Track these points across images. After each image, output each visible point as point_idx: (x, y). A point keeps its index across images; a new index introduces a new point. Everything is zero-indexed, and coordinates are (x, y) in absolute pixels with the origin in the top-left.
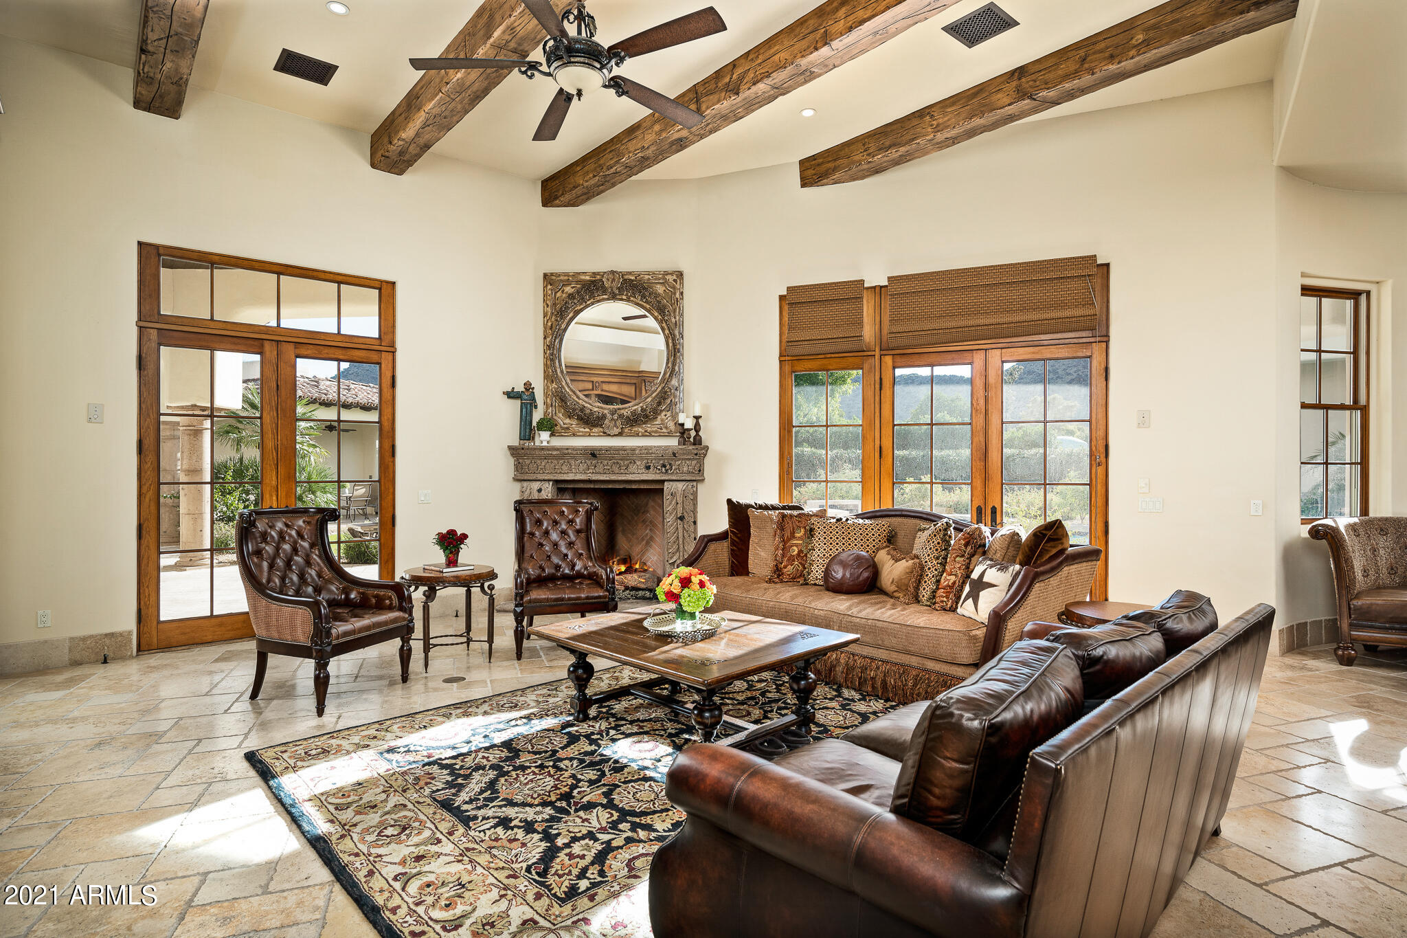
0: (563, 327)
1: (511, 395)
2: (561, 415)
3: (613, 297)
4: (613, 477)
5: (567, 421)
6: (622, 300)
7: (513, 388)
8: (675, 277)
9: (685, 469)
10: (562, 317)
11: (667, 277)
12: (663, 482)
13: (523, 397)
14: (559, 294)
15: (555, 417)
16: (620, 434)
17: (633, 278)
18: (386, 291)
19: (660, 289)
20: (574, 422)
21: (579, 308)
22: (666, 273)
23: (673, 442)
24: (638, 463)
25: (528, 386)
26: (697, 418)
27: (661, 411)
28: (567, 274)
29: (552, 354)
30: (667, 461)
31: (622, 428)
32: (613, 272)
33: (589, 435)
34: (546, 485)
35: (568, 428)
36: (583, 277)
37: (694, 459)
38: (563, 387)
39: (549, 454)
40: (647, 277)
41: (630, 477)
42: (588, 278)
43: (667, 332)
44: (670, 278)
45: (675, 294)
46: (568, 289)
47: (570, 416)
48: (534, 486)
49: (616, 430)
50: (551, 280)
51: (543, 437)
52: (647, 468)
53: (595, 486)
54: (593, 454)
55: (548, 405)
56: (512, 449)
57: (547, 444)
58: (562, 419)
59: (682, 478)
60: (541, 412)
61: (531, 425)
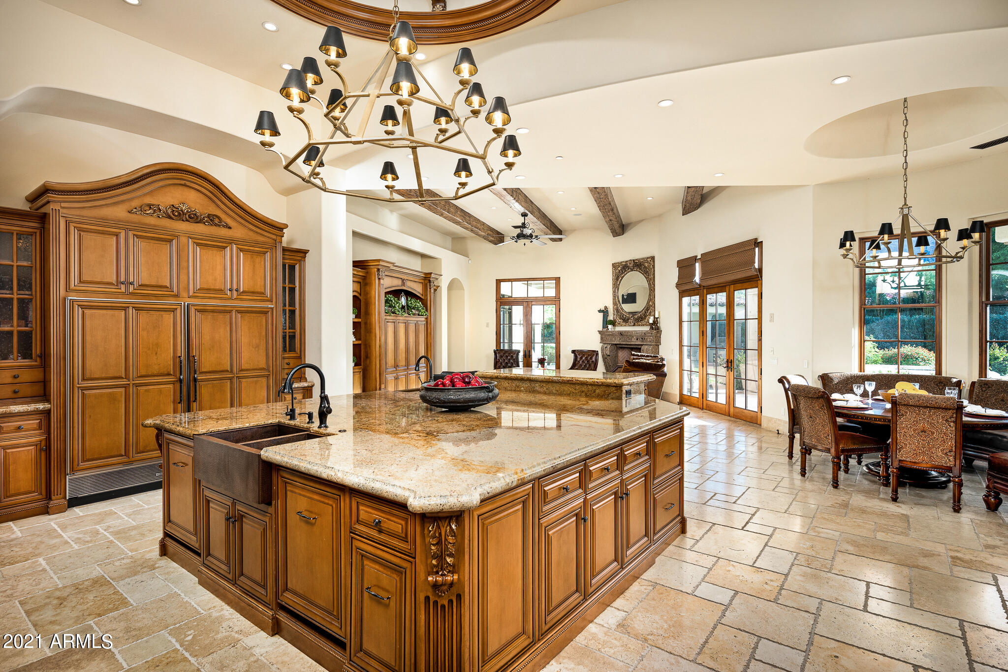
0: (618, 282)
1: (600, 311)
2: (618, 318)
3: (632, 270)
4: (628, 343)
6: (635, 271)
7: (601, 309)
9: (649, 340)
10: (617, 280)
12: (642, 345)
13: (605, 312)
14: (617, 271)
16: (634, 325)
17: (637, 261)
18: (558, 280)
19: (646, 265)
20: (622, 321)
21: (622, 276)
22: (648, 258)
23: (648, 329)
24: (634, 337)
25: (606, 307)
26: (657, 318)
27: (647, 315)
28: (618, 263)
29: (615, 295)
30: (643, 336)
32: (631, 260)
33: (625, 326)
34: (610, 346)
35: (619, 323)
37: (652, 336)
38: (618, 307)
39: (613, 334)
41: (632, 343)
42: (624, 263)
43: (649, 282)
44: (649, 260)
45: (651, 266)
46: (619, 269)
47: (620, 319)
48: (606, 346)
49: (633, 324)
50: (614, 266)
51: (610, 327)
52: (637, 339)
53: (624, 346)
54: (621, 334)
55: (614, 315)
56: (599, 332)
57: (610, 330)
58: (619, 320)
59: (648, 343)
60: (611, 317)
61: (606, 323)
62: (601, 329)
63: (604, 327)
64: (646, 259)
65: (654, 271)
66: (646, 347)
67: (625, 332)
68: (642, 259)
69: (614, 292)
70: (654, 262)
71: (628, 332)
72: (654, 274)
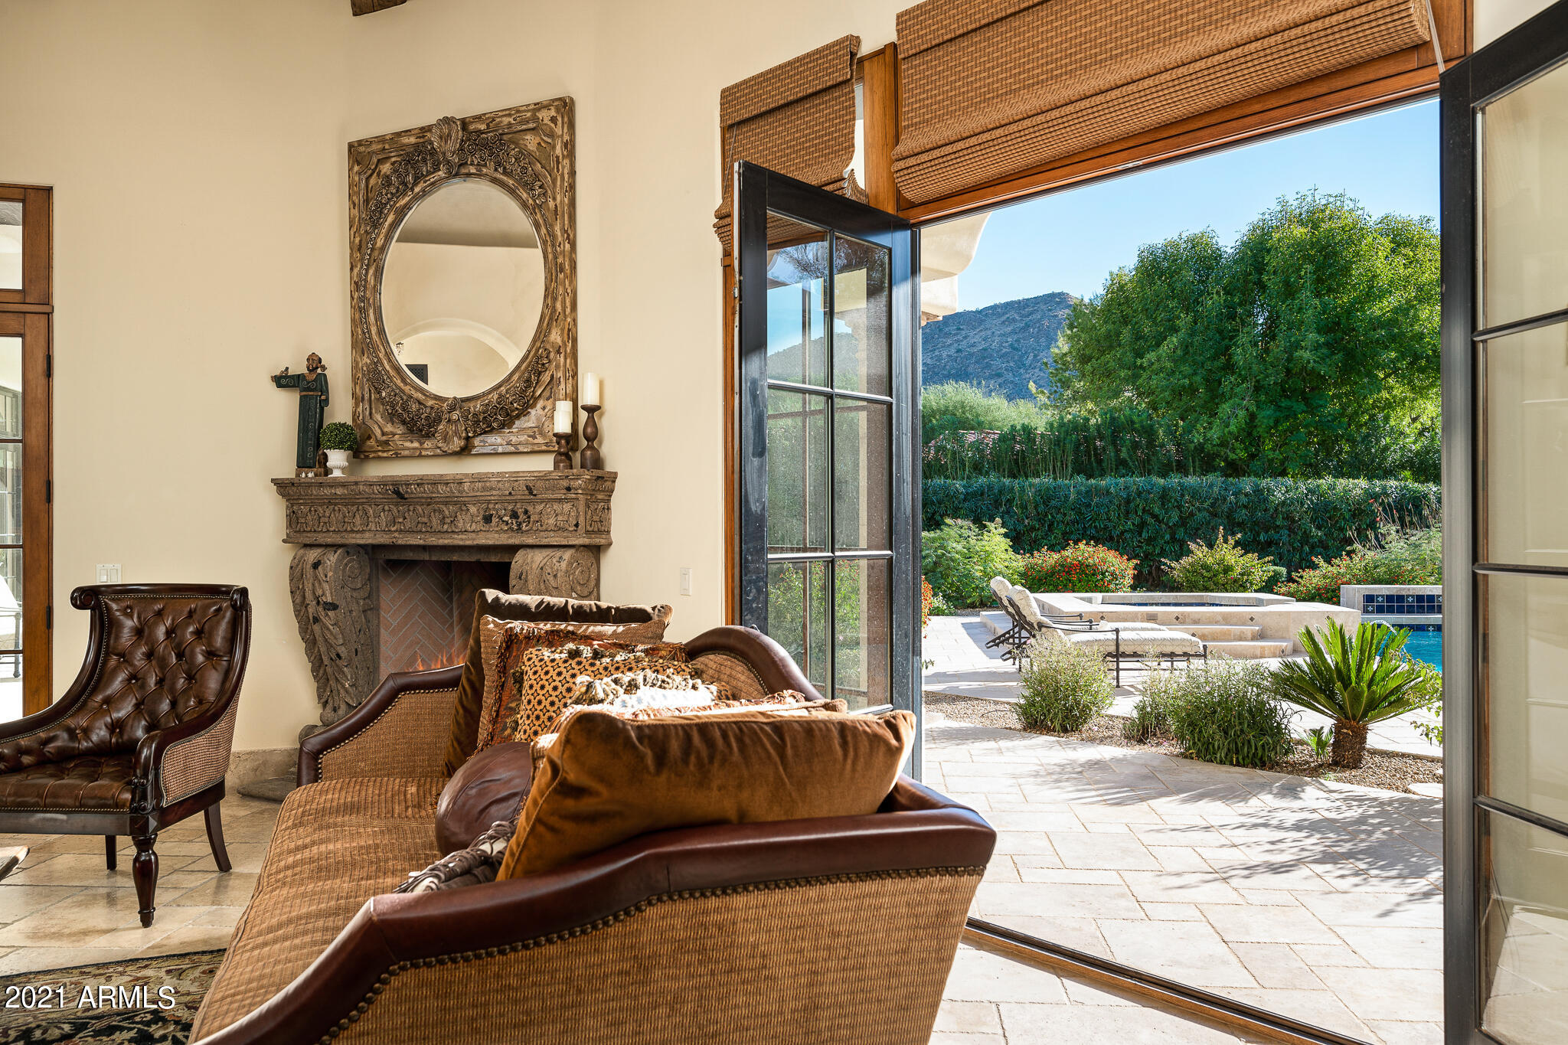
0: (379, 243)
1: (283, 381)
2: (378, 417)
3: (456, 172)
4: (433, 540)
5: (389, 428)
6: (469, 175)
7: (287, 368)
8: (553, 113)
9: (552, 521)
10: (376, 225)
11: (540, 115)
12: (514, 549)
13: (307, 385)
14: (372, 181)
15: (369, 423)
16: (465, 451)
17: (483, 127)
18: (35, 206)
19: (531, 142)
20: (400, 430)
21: (402, 202)
22: (540, 106)
23: (545, 464)
24: (473, 509)
25: (315, 363)
26: (591, 410)
27: (536, 399)
28: (381, 139)
29: (362, 299)
30: (519, 504)
31: (468, 438)
32: (447, 121)
33: (420, 456)
34: (332, 559)
35: (386, 443)
36: (406, 140)
37: (567, 500)
38: (380, 361)
39: (354, 498)
40: (506, 120)
41: (458, 540)
42: (413, 140)
43: (543, 231)
44: (545, 115)
45: (554, 147)
46: (386, 168)
47: (392, 417)
48: (313, 555)
49: (457, 443)
50: (359, 154)
51: (337, 459)
52: (488, 519)
53: (410, 556)
54: (398, 492)
55: (358, 399)
56: (282, 486)
57: (337, 474)
58: (380, 425)
59: (545, 542)
60: (341, 410)
61: (316, 436)
62: (287, 469)
63: (303, 463)
64: (529, 117)
65: (573, 173)
66: (538, 557)
67: (421, 482)
68: (508, 112)
69: (358, 285)
70: (572, 126)
71: (436, 482)
72: (572, 187)
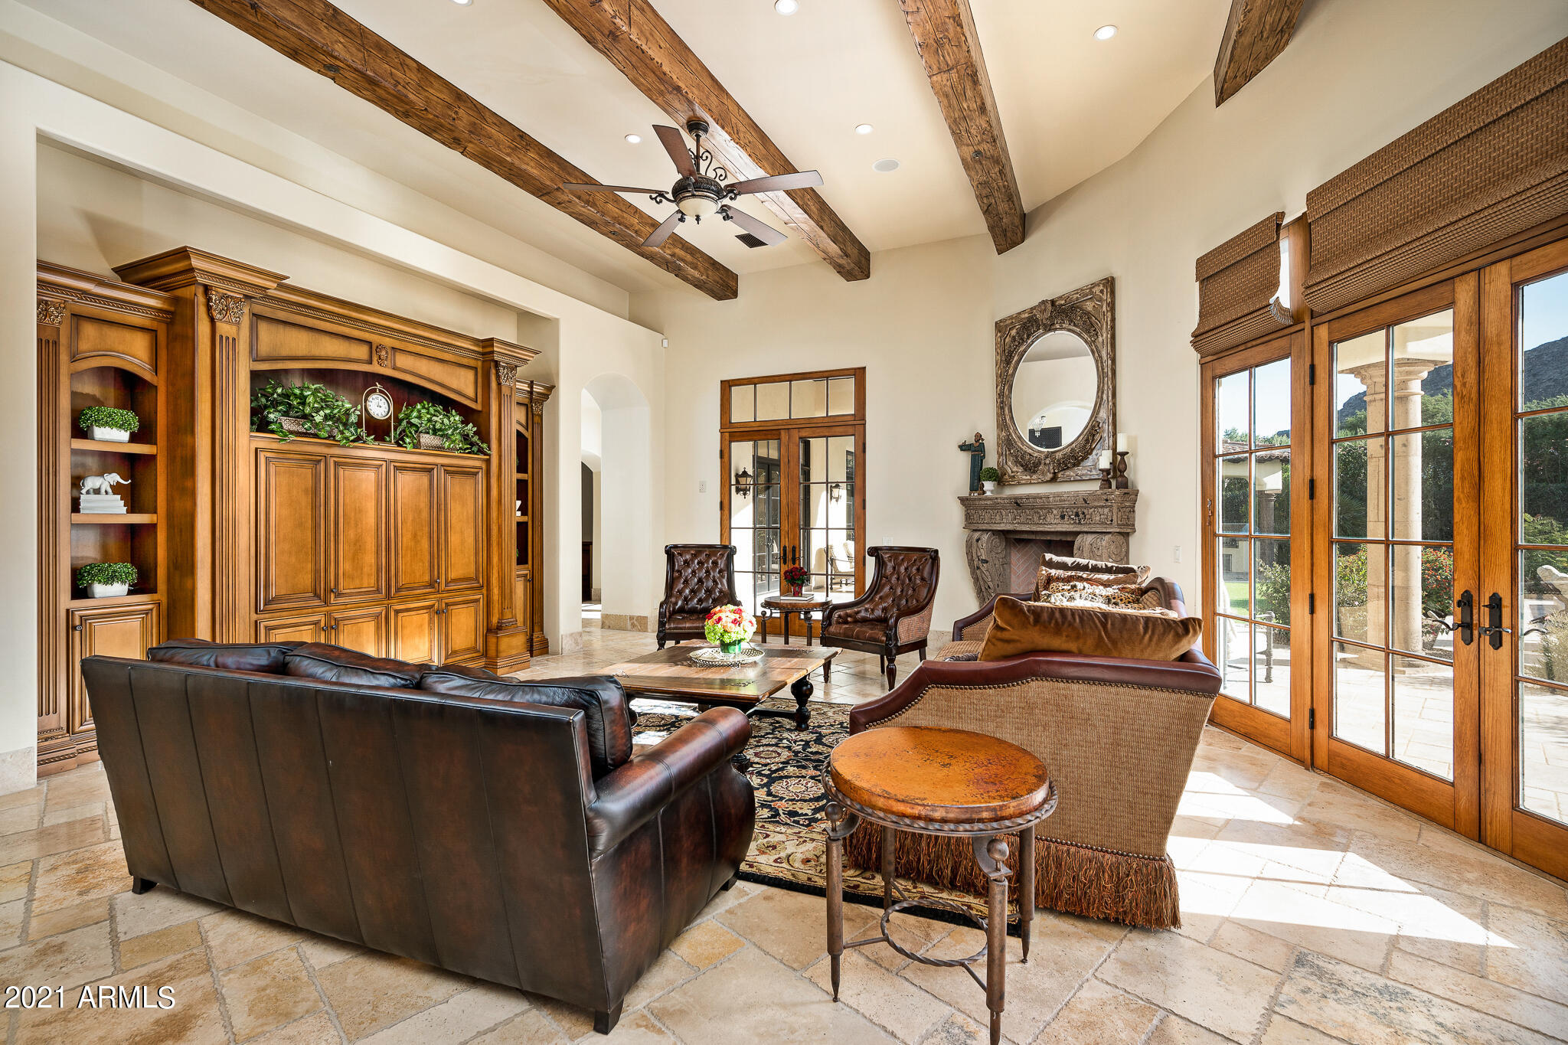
0: (1010, 372)
1: (964, 447)
2: (1010, 463)
3: (1049, 328)
4: (1034, 528)
5: (1015, 469)
6: (1056, 329)
7: (965, 441)
8: (1101, 288)
9: (1098, 518)
10: (1008, 363)
11: (1094, 290)
12: (1077, 533)
13: (975, 449)
14: (1007, 340)
15: (1006, 466)
16: (1054, 479)
17: (1063, 302)
18: (859, 374)
19: (1089, 306)
20: (1021, 469)
21: (1021, 349)
22: (1094, 285)
23: (1095, 486)
24: (1055, 512)
25: (978, 437)
26: (1123, 454)
27: (1093, 450)
28: (1011, 317)
29: (1002, 402)
30: (1080, 509)
31: (1055, 473)
32: (1043, 302)
33: (1031, 483)
34: (985, 537)
35: (1014, 477)
36: (1023, 316)
37: (1107, 507)
38: (1010, 434)
39: (995, 506)
40: (1075, 296)
41: (1047, 528)
42: (1027, 315)
43: (1096, 355)
44: (1097, 290)
45: (1102, 307)
46: (1013, 332)
47: (1017, 462)
48: (977, 535)
49: (1050, 476)
50: (1000, 327)
51: (988, 486)
52: (1063, 517)
53: (1025, 536)
54: (1017, 503)
55: (1000, 455)
56: (963, 500)
57: (988, 494)
58: (1011, 467)
59: (1093, 530)
61: (978, 475)
62: (966, 492)
63: (973, 489)
64: (1088, 292)
65: (1113, 320)
66: (1090, 538)
67: (1028, 497)
68: (1076, 291)
69: (1001, 395)
70: (1113, 293)
71: (1036, 497)
72: (1113, 328)
